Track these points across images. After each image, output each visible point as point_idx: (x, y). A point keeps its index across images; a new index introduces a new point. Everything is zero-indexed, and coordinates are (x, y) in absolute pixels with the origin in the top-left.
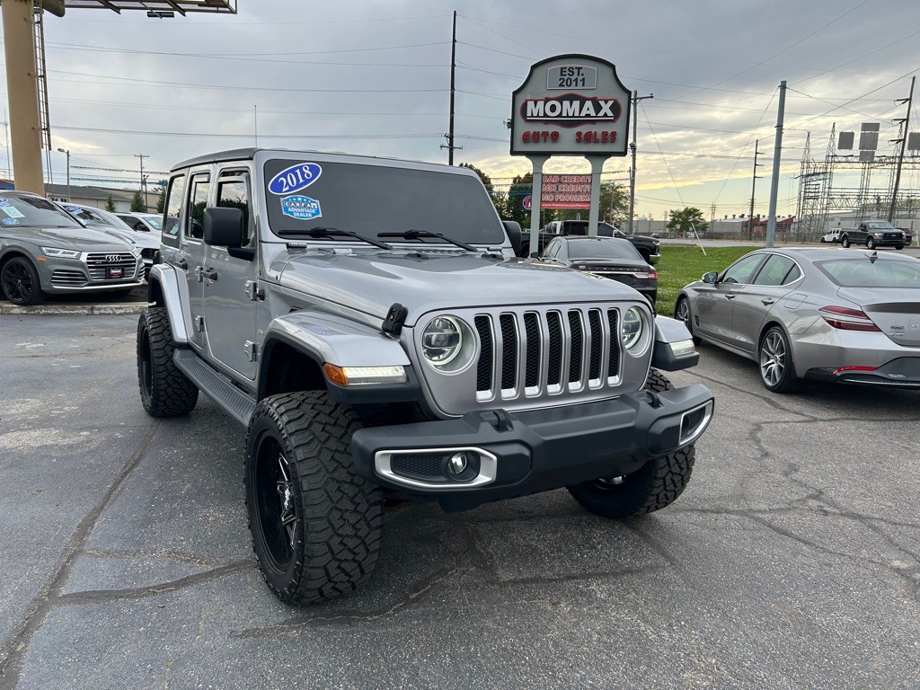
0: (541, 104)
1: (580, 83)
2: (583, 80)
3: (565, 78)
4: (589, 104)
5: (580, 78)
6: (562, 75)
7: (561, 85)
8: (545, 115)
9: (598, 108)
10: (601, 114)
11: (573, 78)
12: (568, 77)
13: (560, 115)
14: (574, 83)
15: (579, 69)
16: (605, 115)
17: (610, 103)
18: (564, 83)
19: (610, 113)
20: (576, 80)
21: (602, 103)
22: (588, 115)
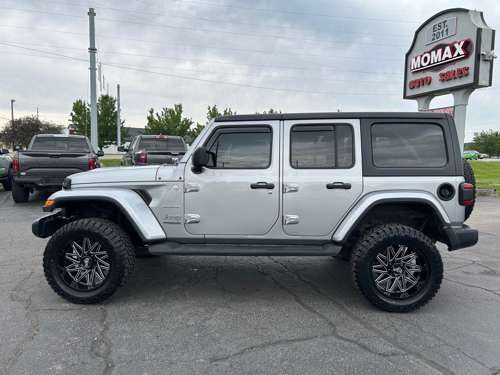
0: (419, 58)
1: (445, 33)
2: (447, 30)
3: (436, 33)
4: (448, 49)
5: (446, 28)
6: (434, 31)
7: (433, 40)
8: (421, 66)
9: (453, 50)
10: (455, 55)
11: (441, 31)
12: (438, 31)
13: (430, 64)
14: (441, 35)
15: (444, 22)
16: (459, 55)
17: (462, 43)
18: (435, 37)
19: (462, 52)
20: (443, 32)
21: (456, 45)
22: (447, 58)
